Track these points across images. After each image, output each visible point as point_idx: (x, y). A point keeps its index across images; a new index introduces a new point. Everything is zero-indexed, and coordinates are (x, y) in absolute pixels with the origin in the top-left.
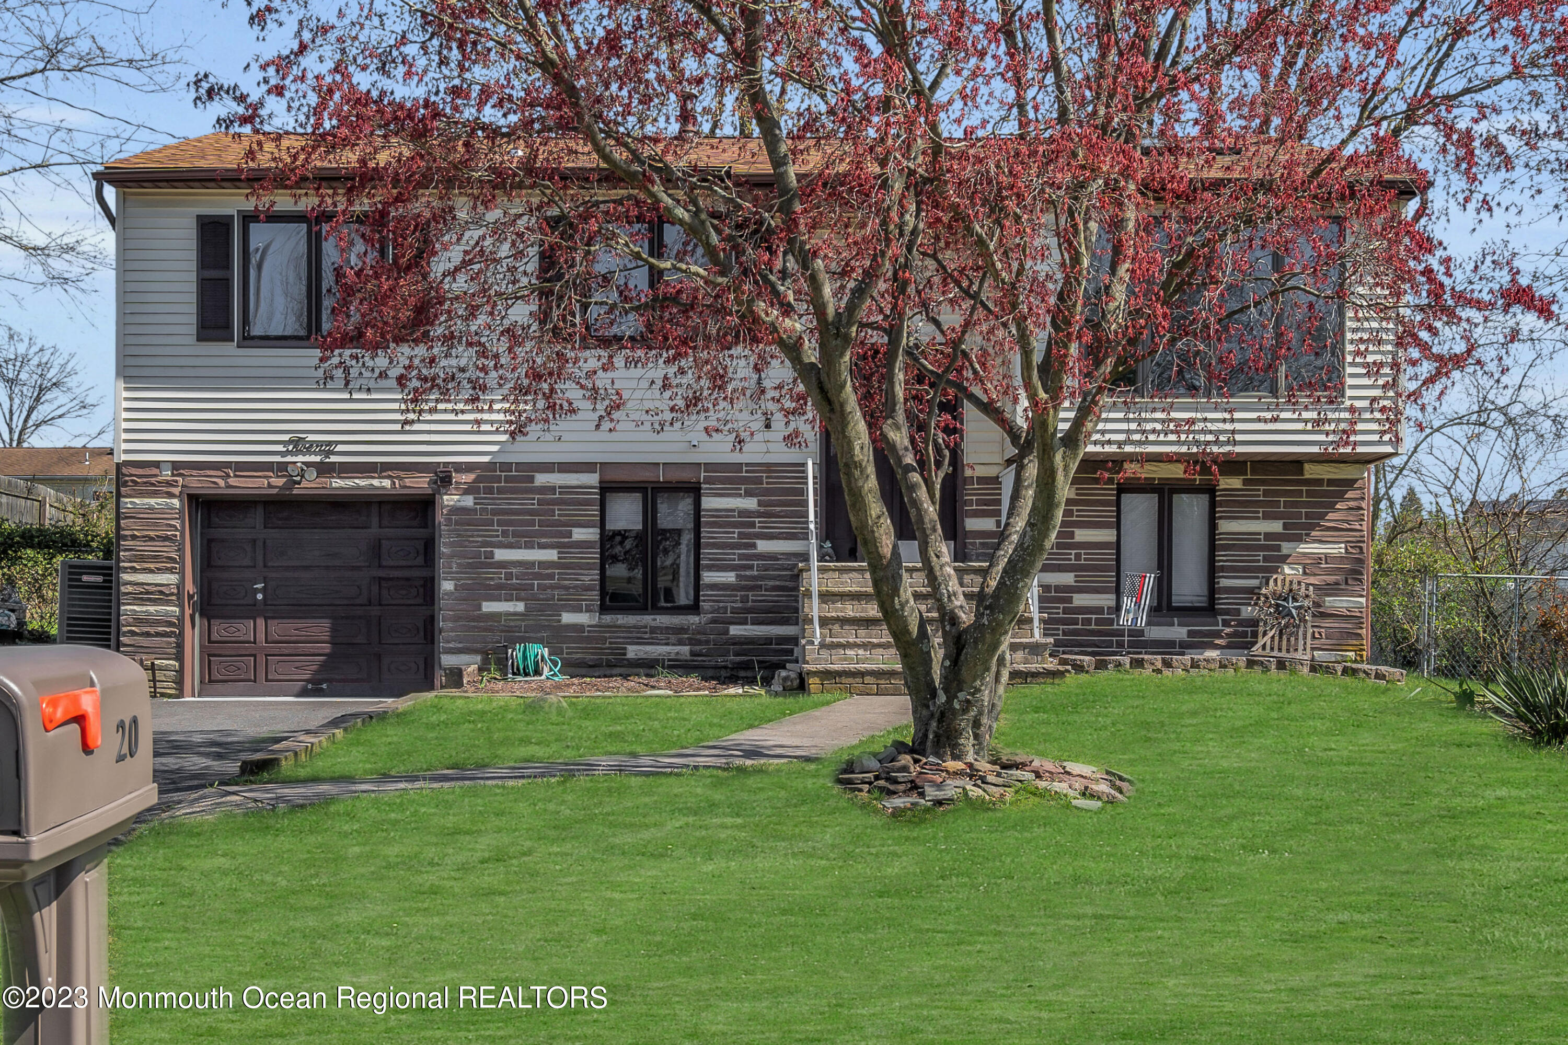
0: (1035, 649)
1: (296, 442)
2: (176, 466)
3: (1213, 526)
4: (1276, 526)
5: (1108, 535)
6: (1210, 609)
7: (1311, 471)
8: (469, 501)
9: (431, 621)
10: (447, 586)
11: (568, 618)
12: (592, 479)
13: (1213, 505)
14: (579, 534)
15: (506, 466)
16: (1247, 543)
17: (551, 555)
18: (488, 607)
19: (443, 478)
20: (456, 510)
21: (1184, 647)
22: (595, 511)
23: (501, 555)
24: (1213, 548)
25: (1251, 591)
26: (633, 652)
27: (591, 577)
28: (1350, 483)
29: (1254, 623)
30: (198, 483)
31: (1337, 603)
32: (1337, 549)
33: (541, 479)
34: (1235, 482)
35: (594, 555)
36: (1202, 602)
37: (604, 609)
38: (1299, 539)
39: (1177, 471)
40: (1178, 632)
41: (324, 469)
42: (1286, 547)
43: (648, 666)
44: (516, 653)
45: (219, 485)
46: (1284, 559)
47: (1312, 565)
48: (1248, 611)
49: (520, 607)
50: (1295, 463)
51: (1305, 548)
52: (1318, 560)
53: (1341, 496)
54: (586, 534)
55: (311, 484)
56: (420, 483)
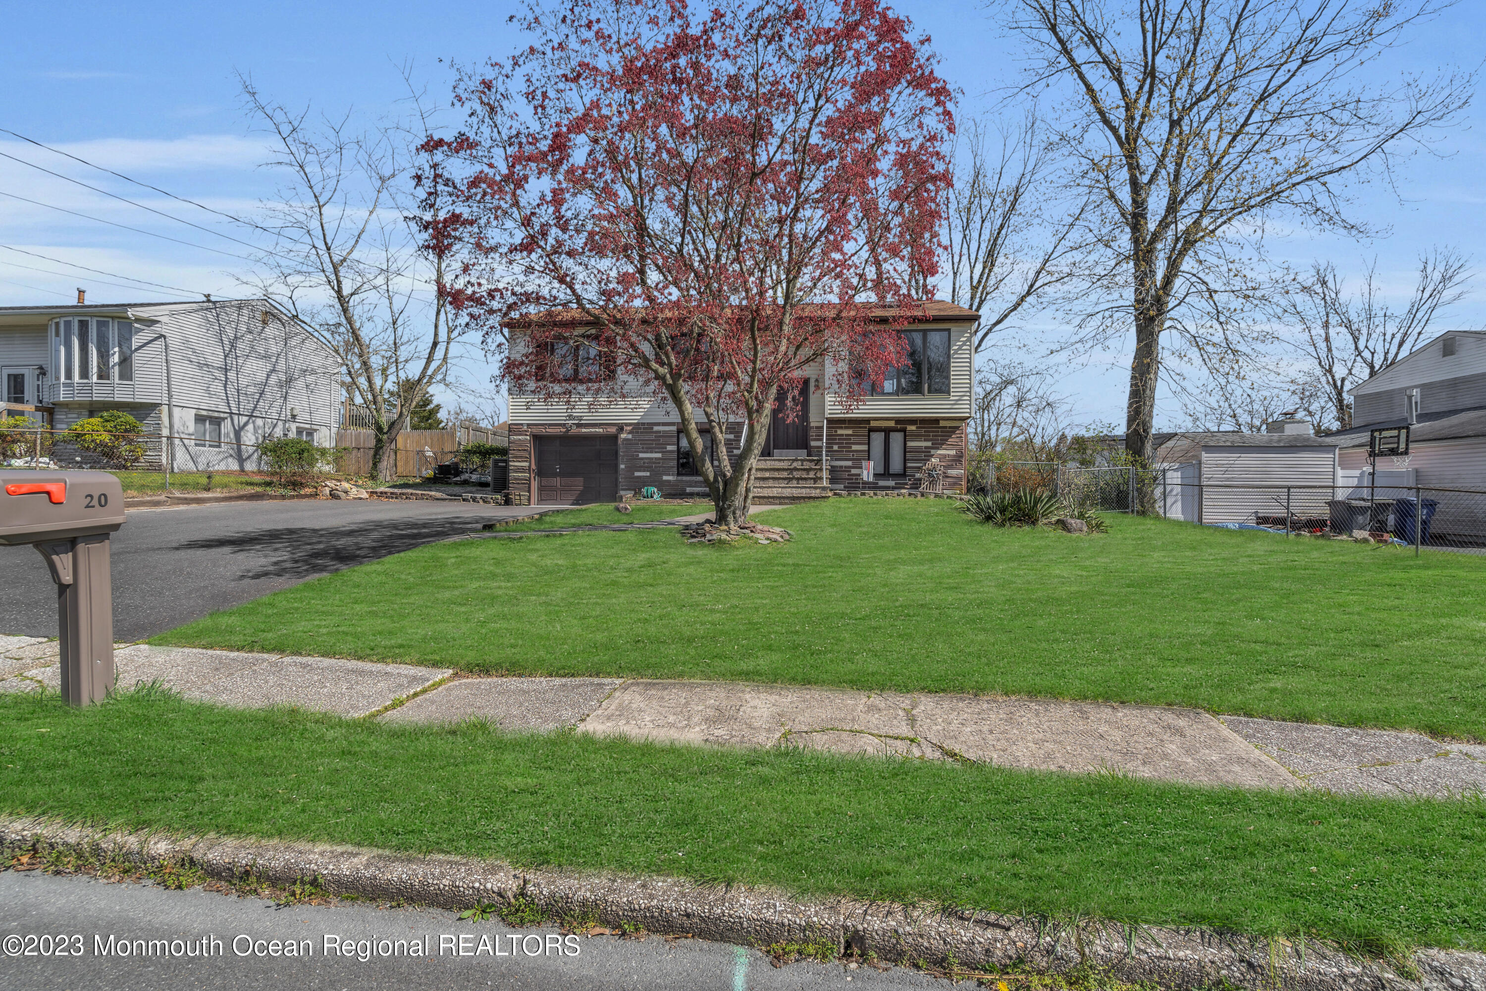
0: (824, 489)
1: (570, 416)
2: (528, 425)
3: (905, 444)
4: (929, 444)
5: (865, 447)
6: (904, 475)
7: (942, 423)
8: (630, 436)
9: (617, 479)
10: (622, 466)
11: (665, 478)
12: (674, 428)
13: (905, 436)
14: (669, 448)
15: (643, 424)
16: (917, 450)
17: (659, 455)
18: (637, 474)
19: (621, 428)
20: (625, 440)
21: (893, 488)
22: (675, 440)
23: (641, 455)
24: (905, 452)
25: (919, 468)
26: (688, 490)
27: (675, 462)
28: (957, 428)
29: (920, 480)
30: (535, 430)
31: (952, 472)
32: (953, 452)
33: (656, 428)
34: (913, 428)
35: (675, 455)
36: (901, 472)
37: (679, 474)
38: (938, 449)
39: (892, 424)
40: (891, 483)
41: (579, 426)
42: (933, 452)
43: (691, 495)
44: (644, 490)
45: (543, 431)
46: (932, 456)
47: (942, 458)
48: (918, 475)
49: (648, 474)
50: (936, 421)
51: (940, 452)
52: (945, 456)
53: (954, 432)
54: (673, 448)
55: (574, 430)
56: (613, 430)
